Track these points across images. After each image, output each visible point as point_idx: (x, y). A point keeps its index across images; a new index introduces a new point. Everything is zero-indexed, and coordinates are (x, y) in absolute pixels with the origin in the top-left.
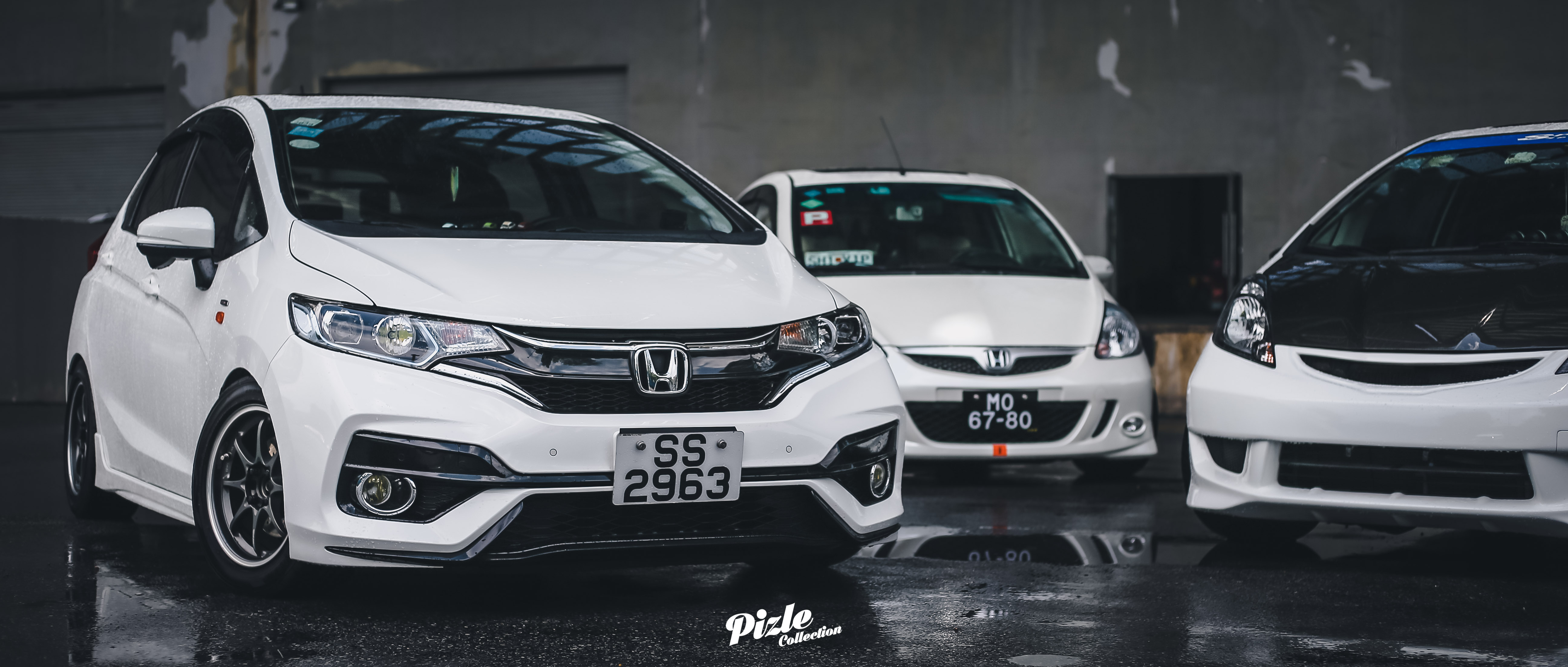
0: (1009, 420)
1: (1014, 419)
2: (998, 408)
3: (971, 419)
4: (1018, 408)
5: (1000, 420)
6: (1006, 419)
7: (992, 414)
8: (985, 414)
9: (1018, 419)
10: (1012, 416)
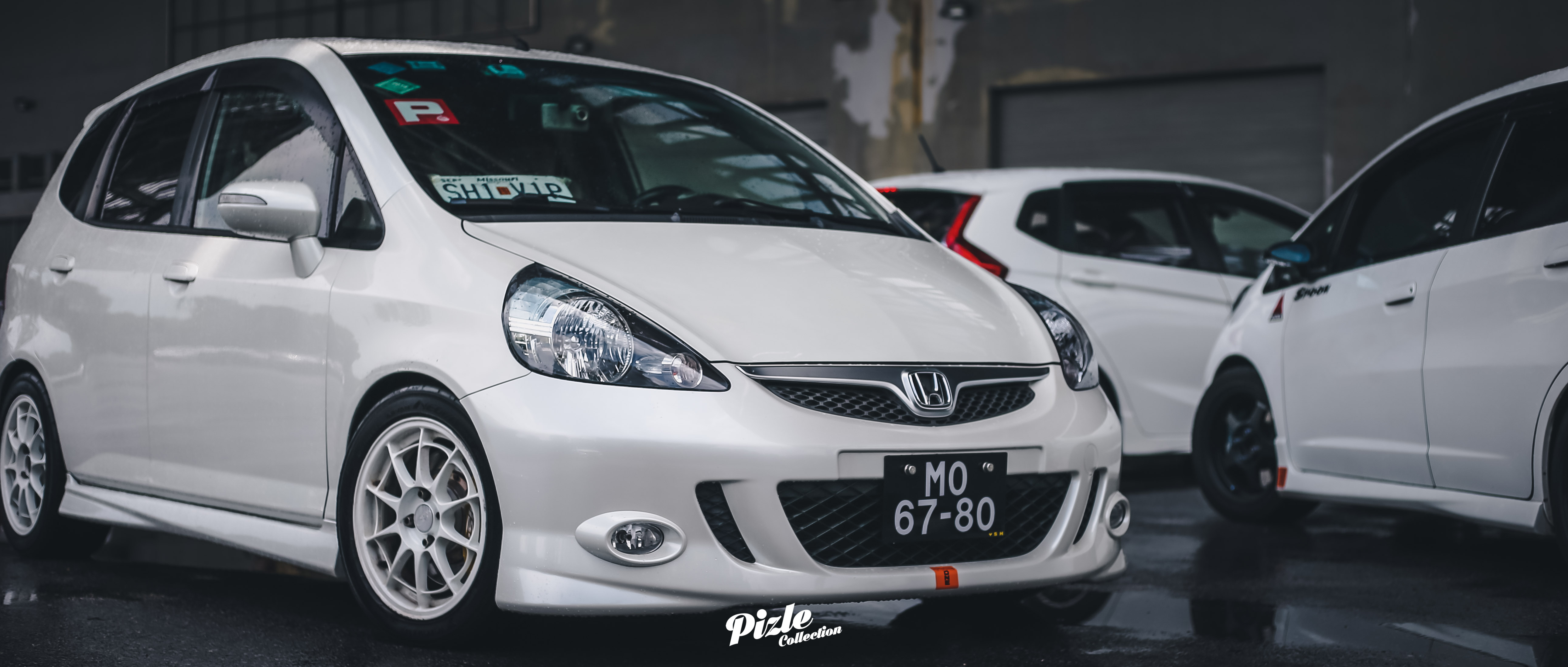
0: (962, 514)
1: (967, 514)
2: (942, 493)
3: (898, 516)
4: (973, 493)
5: (946, 516)
6: (955, 513)
7: (933, 503)
8: (922, 503)
9: (974, 513)
10: (965, 507)
